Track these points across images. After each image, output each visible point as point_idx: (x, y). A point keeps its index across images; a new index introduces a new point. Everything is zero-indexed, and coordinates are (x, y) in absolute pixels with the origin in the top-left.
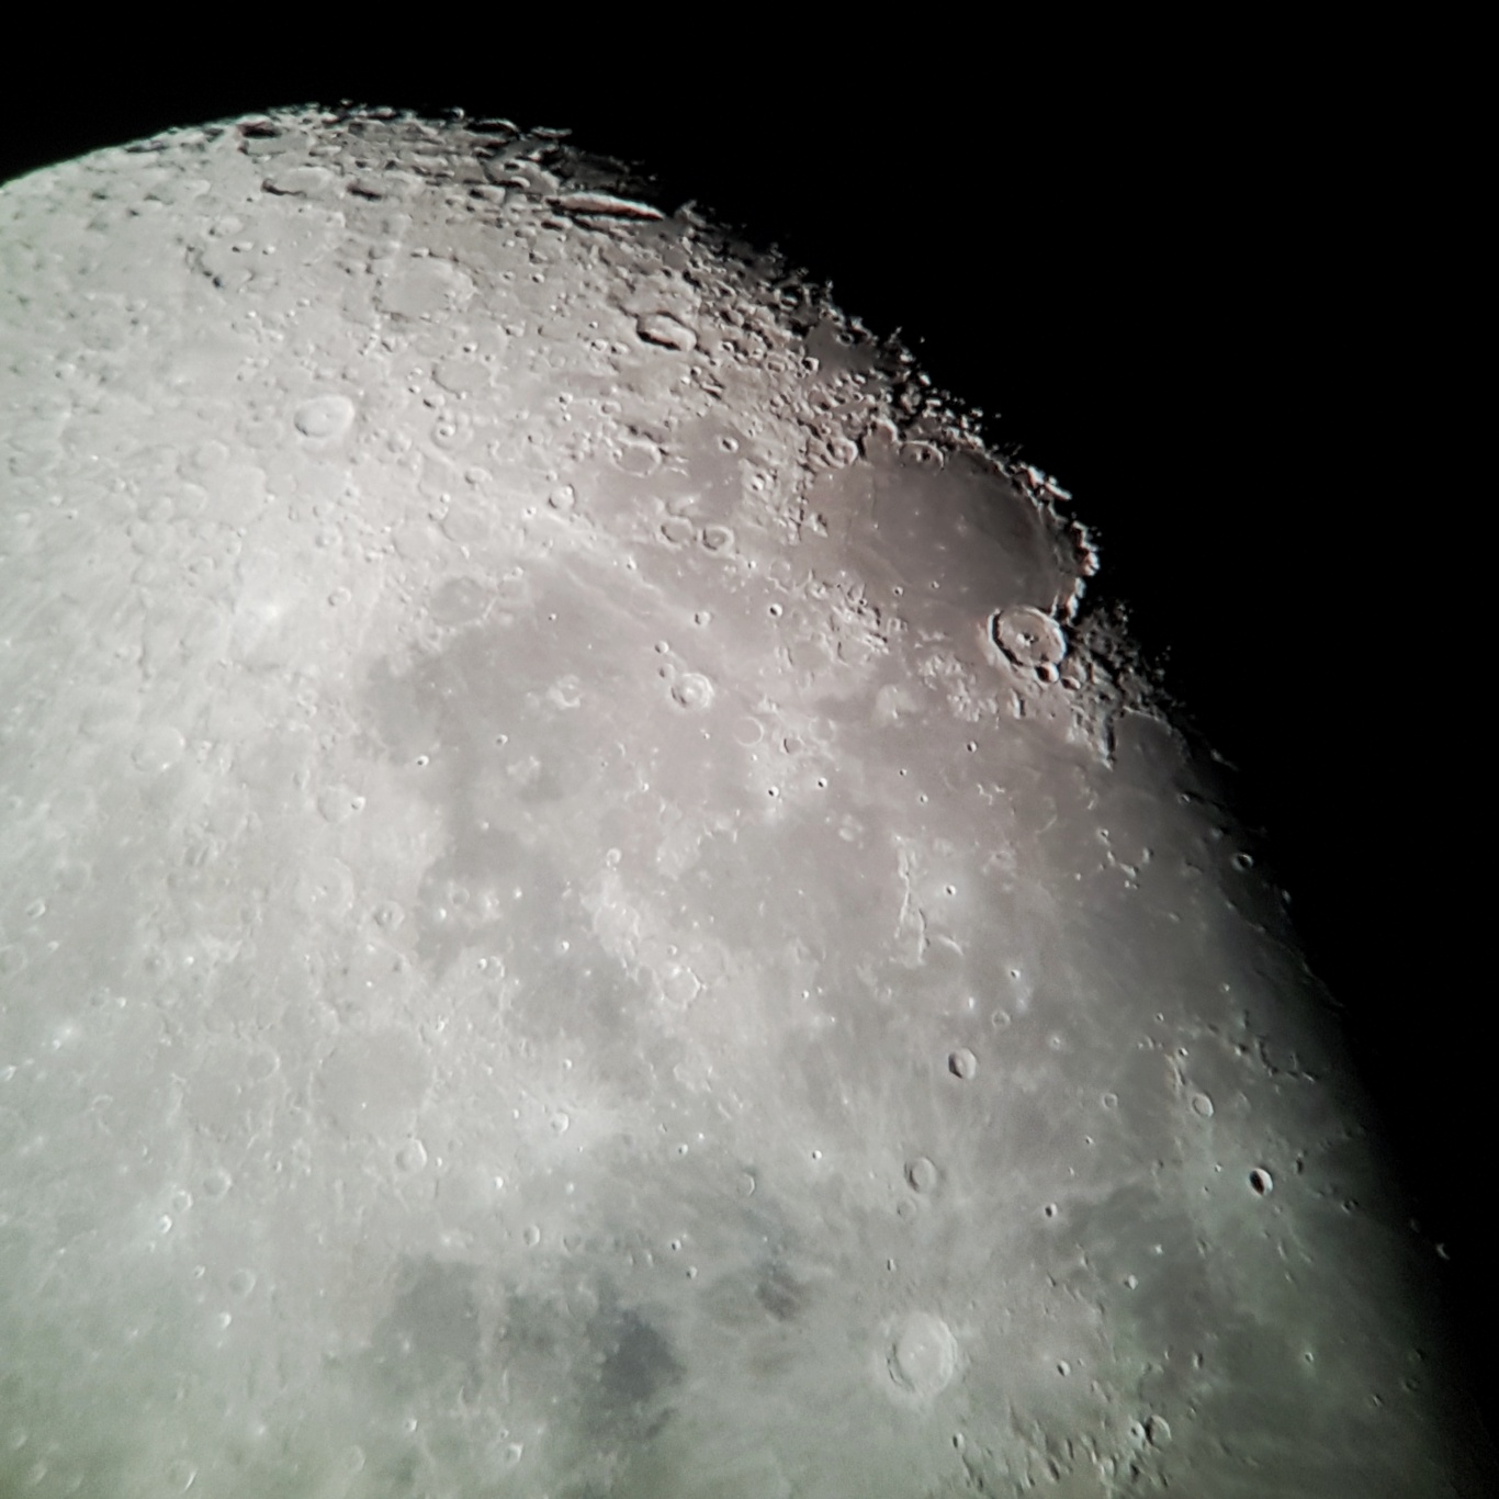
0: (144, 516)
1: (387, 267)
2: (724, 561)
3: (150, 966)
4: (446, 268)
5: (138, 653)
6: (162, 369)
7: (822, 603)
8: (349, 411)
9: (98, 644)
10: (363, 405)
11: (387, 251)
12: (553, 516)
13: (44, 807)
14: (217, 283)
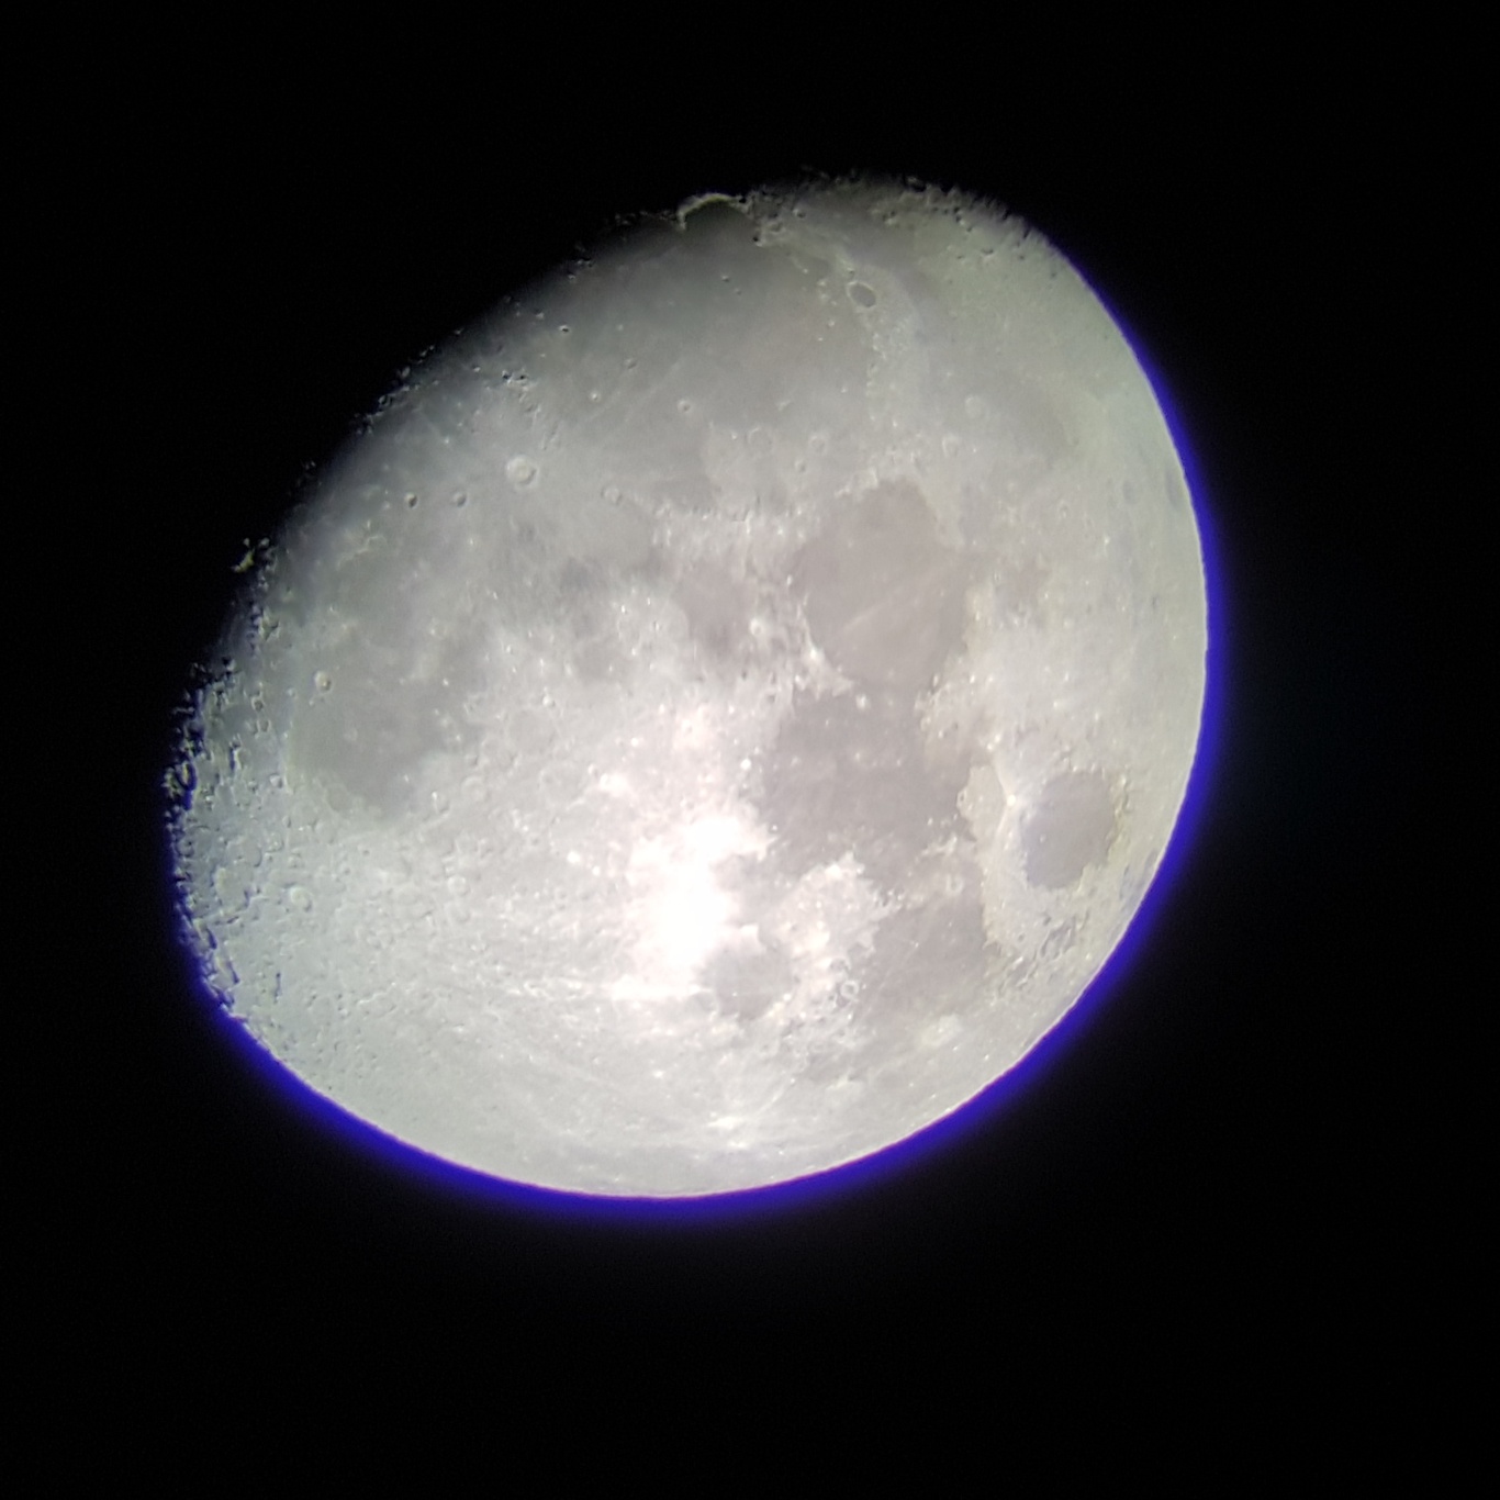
0: (378, 947)
1: (231, 910)
2: (265, 697)
3: (536, 842)
4: (218, 886)
5: (428, 918)
6: (323, 976)
7: (261, 646)
8: (293, 891)
9: (434, 934)
10: (288, 886)
11: (226, 915)
12: (285, 782)
13: (502, 916)
14: (278, 975)
